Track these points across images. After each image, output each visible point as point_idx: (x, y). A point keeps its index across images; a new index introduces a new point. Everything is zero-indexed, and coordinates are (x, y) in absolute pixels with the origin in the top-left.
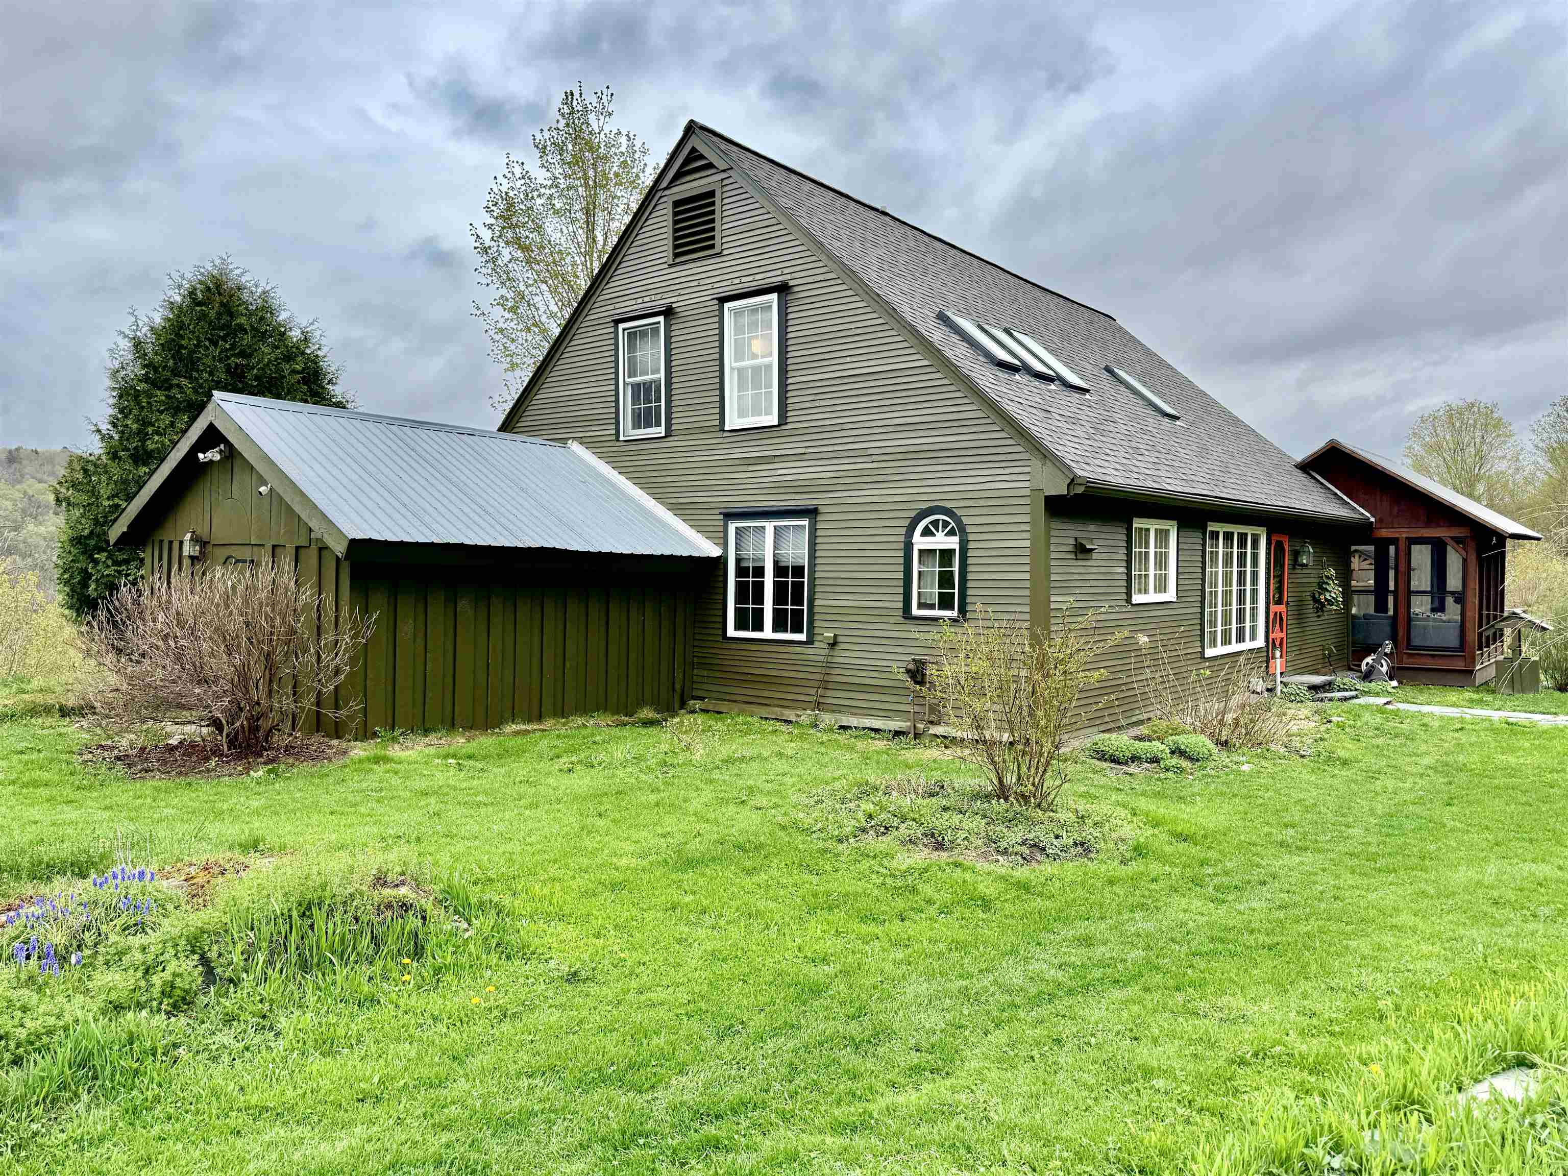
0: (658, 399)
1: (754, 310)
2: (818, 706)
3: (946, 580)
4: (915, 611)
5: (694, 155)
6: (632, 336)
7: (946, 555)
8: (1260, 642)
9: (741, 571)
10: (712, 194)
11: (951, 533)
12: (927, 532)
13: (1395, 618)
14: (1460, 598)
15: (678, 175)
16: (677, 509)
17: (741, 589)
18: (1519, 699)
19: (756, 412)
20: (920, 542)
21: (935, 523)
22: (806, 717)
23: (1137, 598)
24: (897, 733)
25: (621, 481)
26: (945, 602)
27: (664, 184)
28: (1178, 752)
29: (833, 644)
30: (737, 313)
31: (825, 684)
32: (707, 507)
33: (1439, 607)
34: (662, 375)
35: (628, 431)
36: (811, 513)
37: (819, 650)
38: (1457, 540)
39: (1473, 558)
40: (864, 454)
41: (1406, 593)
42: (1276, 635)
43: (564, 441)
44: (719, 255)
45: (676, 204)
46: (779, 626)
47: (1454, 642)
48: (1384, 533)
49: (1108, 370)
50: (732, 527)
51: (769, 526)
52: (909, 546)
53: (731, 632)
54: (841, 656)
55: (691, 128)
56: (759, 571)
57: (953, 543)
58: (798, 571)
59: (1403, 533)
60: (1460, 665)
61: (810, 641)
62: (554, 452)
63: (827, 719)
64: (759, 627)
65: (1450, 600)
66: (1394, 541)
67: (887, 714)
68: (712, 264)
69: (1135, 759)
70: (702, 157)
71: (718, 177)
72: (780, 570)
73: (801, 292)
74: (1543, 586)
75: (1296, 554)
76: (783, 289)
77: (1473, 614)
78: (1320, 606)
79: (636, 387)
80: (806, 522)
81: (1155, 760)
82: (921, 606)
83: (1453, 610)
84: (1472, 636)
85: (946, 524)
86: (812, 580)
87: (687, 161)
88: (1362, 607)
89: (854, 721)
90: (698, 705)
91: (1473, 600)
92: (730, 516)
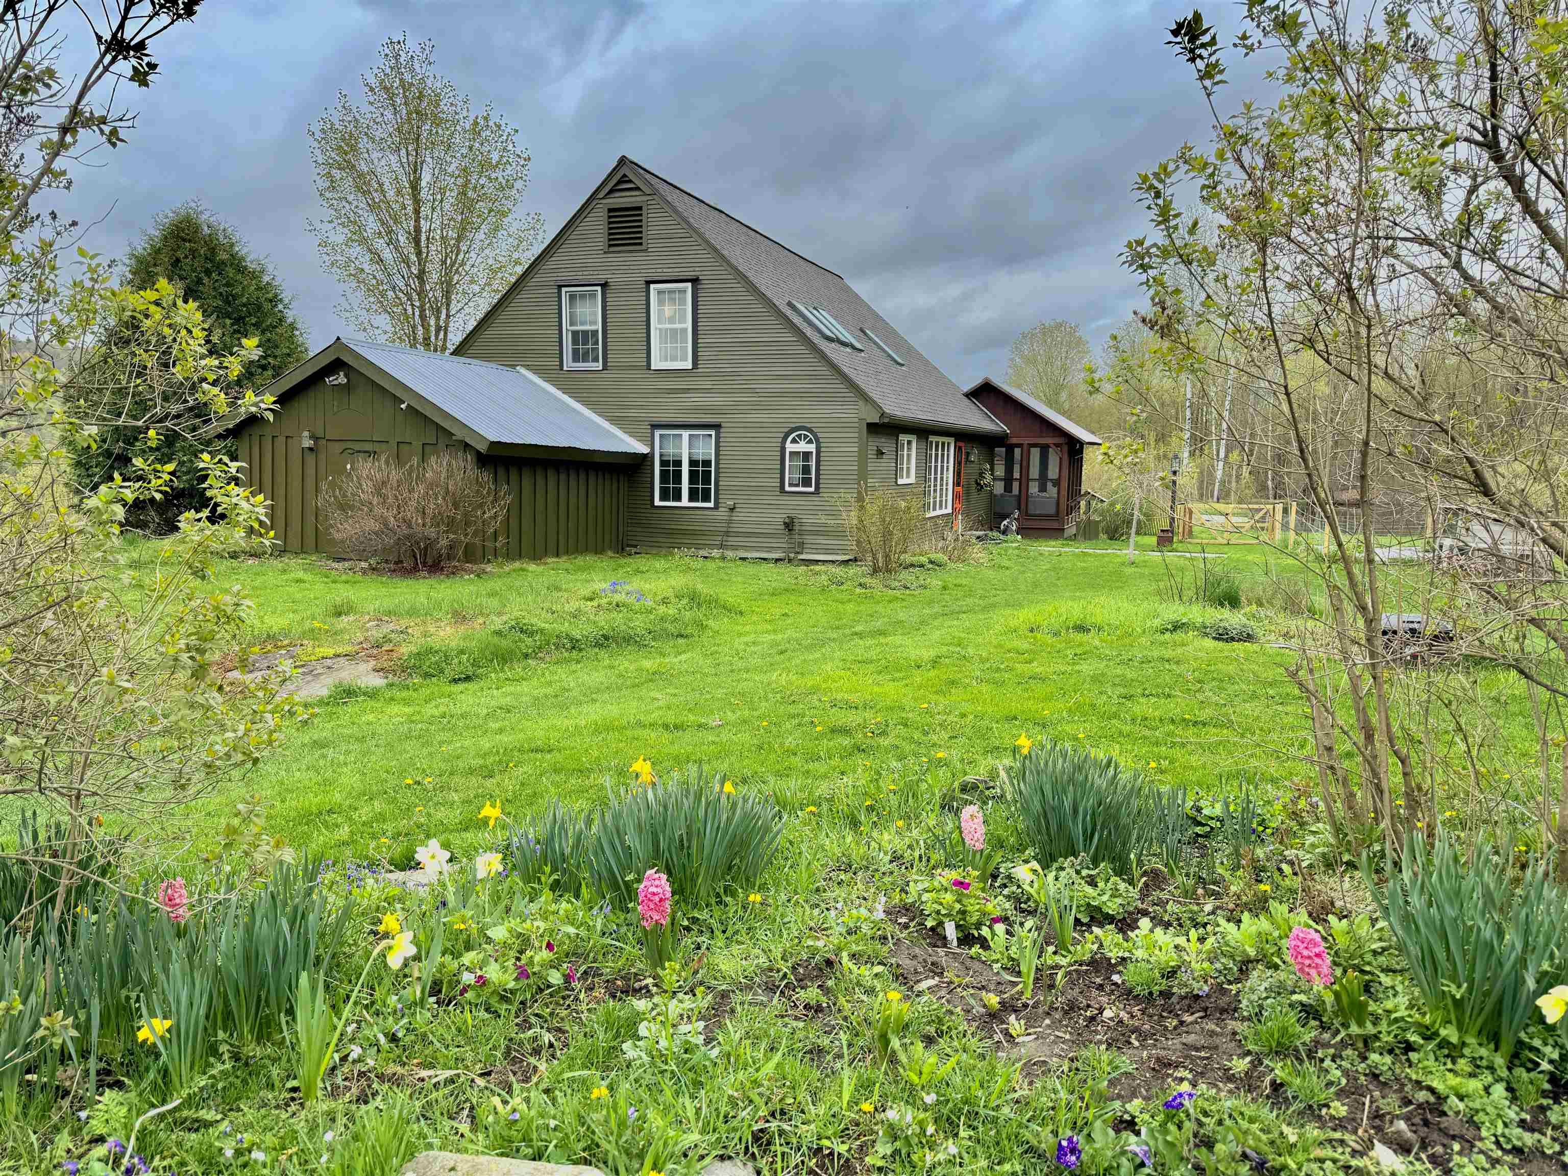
0: (597, 343)
1: (671, 292)
2: (721, 546)
3: (806, 470)
4: (787, 488)
5: (624, 180)
6: (572, 297)
7: (806, 455)
8: (949, 510)
9: (664, 463)
10: (640, 208)
11: (810, 442)
12: (794, 441)
13: (1019, 496)
14: (1057, 483)
15: (611, 191)
16: (614, 420)
17: (664, 475)
18: (1088, 543)
19: (674, 359)
20: (790, 447)
21: (799, 436)
22: (716, 553)
23: (900, 482)
24: (777, 560)
25: (566, 398)
26: (806, 482)
27: (601, 195)
28: (931, 562)
29: (732, 509)
30: (660, 292)
31: (727, 534)
32: (637, 421)
33: (1043, 489)
34: (599, 327)
35: (568, 363)
36: (717, 427)
37: (722, 513)
38: (1057, 445)
39: (1066, 457)
40: (754, 391)
41: (1025, 480)
42: (957, 505)
43: (513, 366)
44: (646, 250)
45: (610, 210)
46: (692, 498)
47: (1052, 511)
48: (1014, 441)
49: (862, 330)
50: (657, 433)
51: (685, 434)
52: (783, 449)
53: (657, 502)
54: (738, 516)
55: (623, 161)
56: (678, 463)
57: (812, 448)
58: (707, 463)
59: (1026, 441)
60: (1055, 525)
61: (716, 507)
62: (506, 374)
63: (730, 554)
64: (678, 498)
65: (1049, 485)
66: (1020, 445)
67: (770, 549)
68: (640, 256)
69: (912, 565)
70: (630, 181)
71: (645, 198)
72: (693, 463)
73: (705, 285)
74: (1105, 477)
75: (968, 454)
76: (695, 281)
77: (1064, 493)
78: (980, 487)
79: (575, 334)
80: (713, 433)
81: (922, 566)
82: (790, 485)
83: (1052, 491)
84: (1063, 507)
85: (806, 436)
86: (717, 468)
87: (620, 182)
88: (999, 488)
89: (749, 555)
90: (633, 550)
91: (1064, 484)
92: (655, 427)
